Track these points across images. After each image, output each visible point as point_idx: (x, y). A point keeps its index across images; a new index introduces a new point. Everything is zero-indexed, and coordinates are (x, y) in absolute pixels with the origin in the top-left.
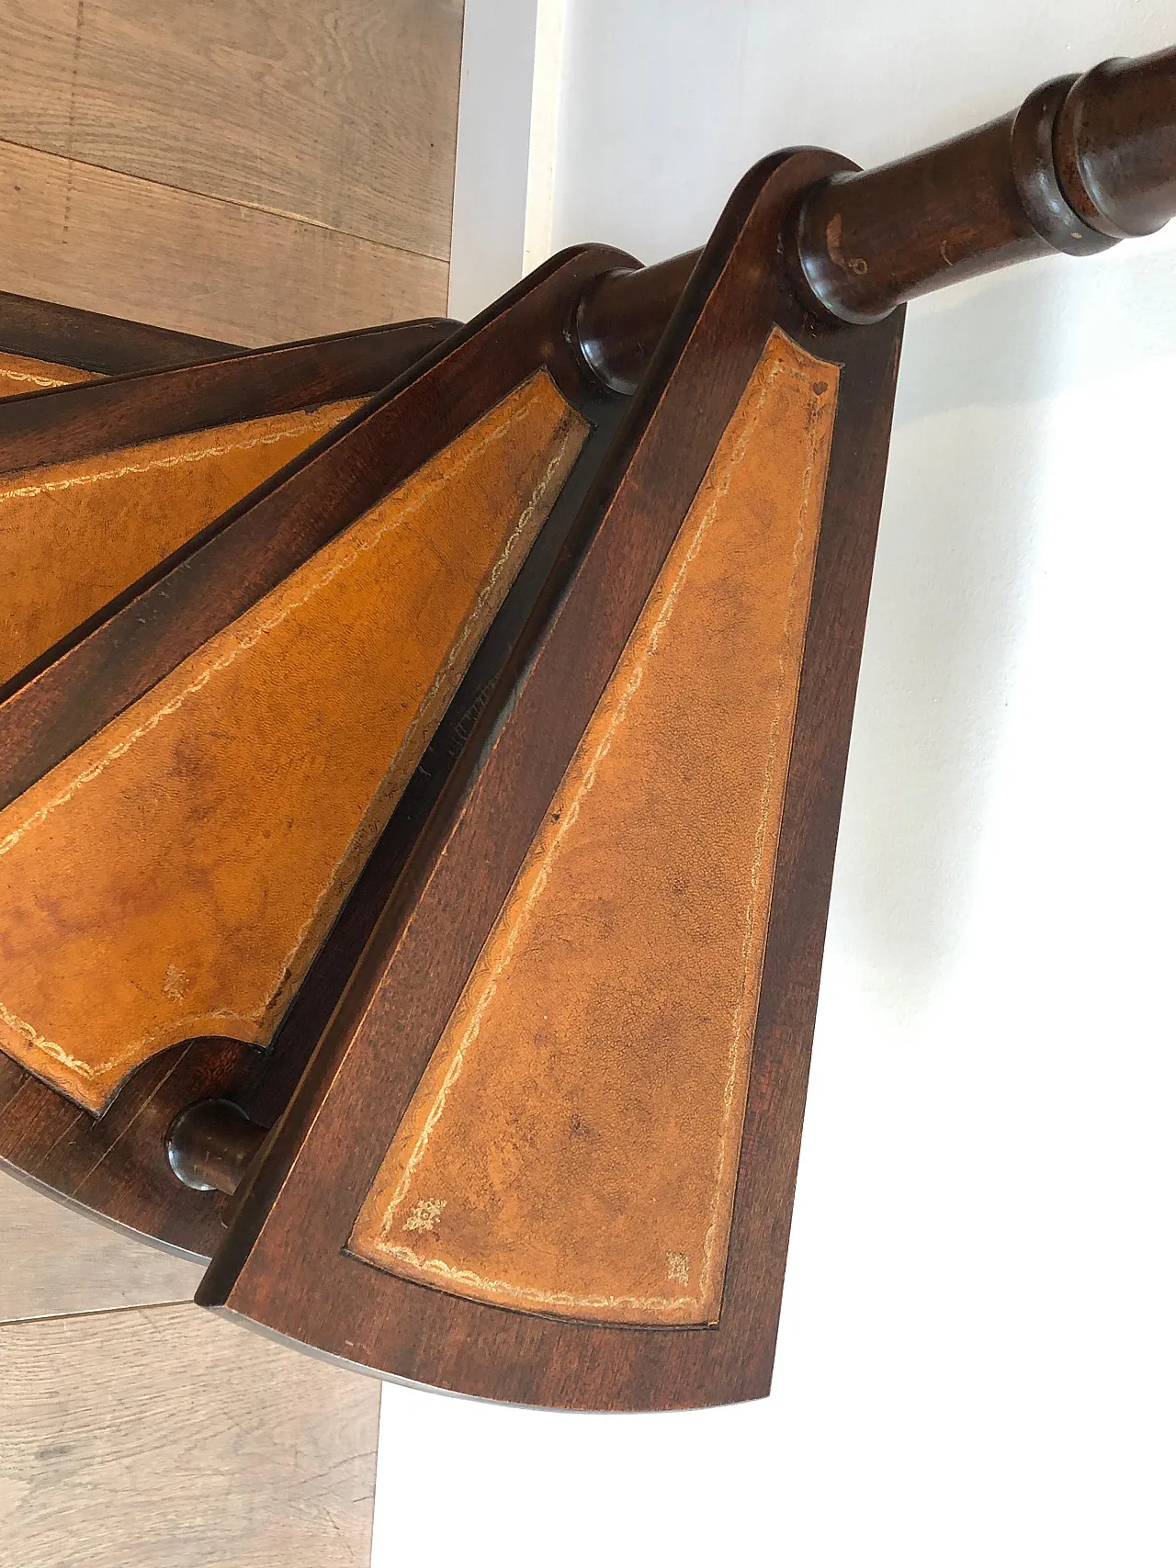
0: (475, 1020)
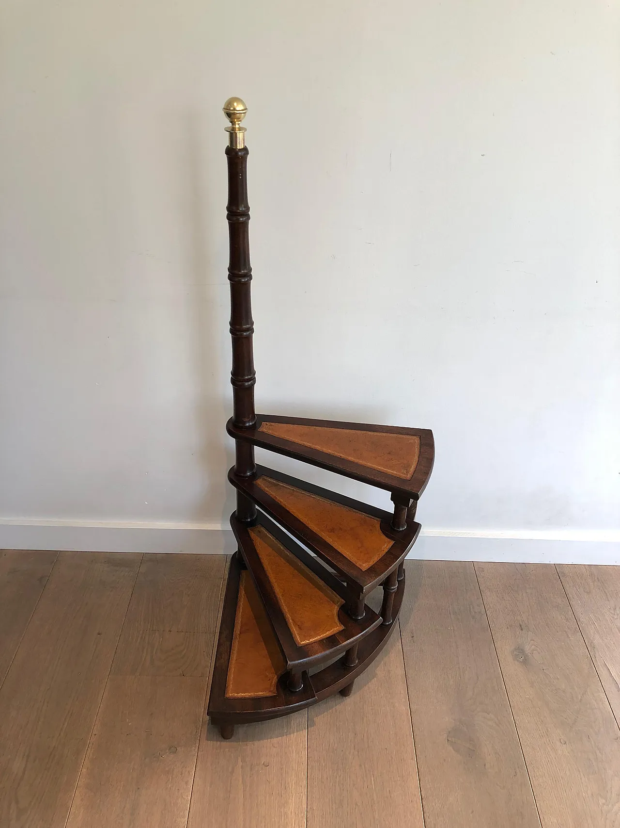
0: (373, 466)
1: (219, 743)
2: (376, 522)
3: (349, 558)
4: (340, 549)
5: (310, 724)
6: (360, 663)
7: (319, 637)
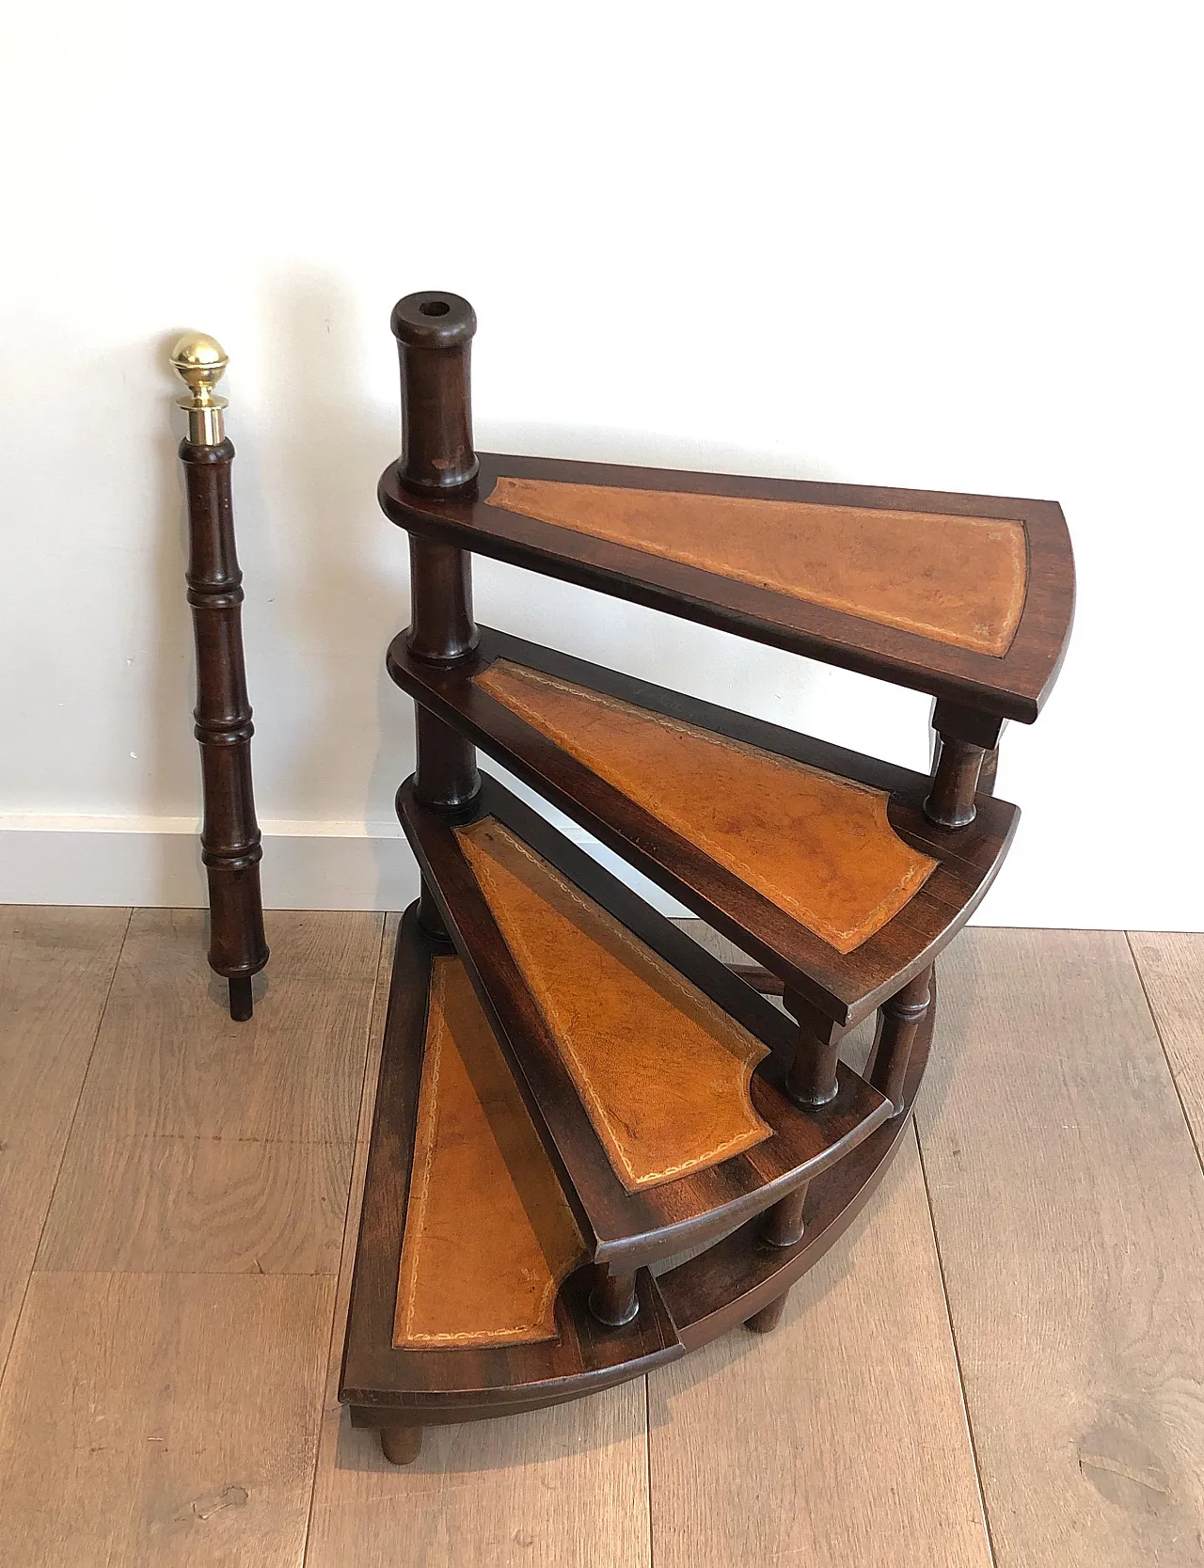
0: (878, 613)
1: (375, 1476)
2: (875, 803)
3: (793, 914)
4: (765, 887)
5: (654, 1416)
6: (810, 1236)
7: (695, 1162)
